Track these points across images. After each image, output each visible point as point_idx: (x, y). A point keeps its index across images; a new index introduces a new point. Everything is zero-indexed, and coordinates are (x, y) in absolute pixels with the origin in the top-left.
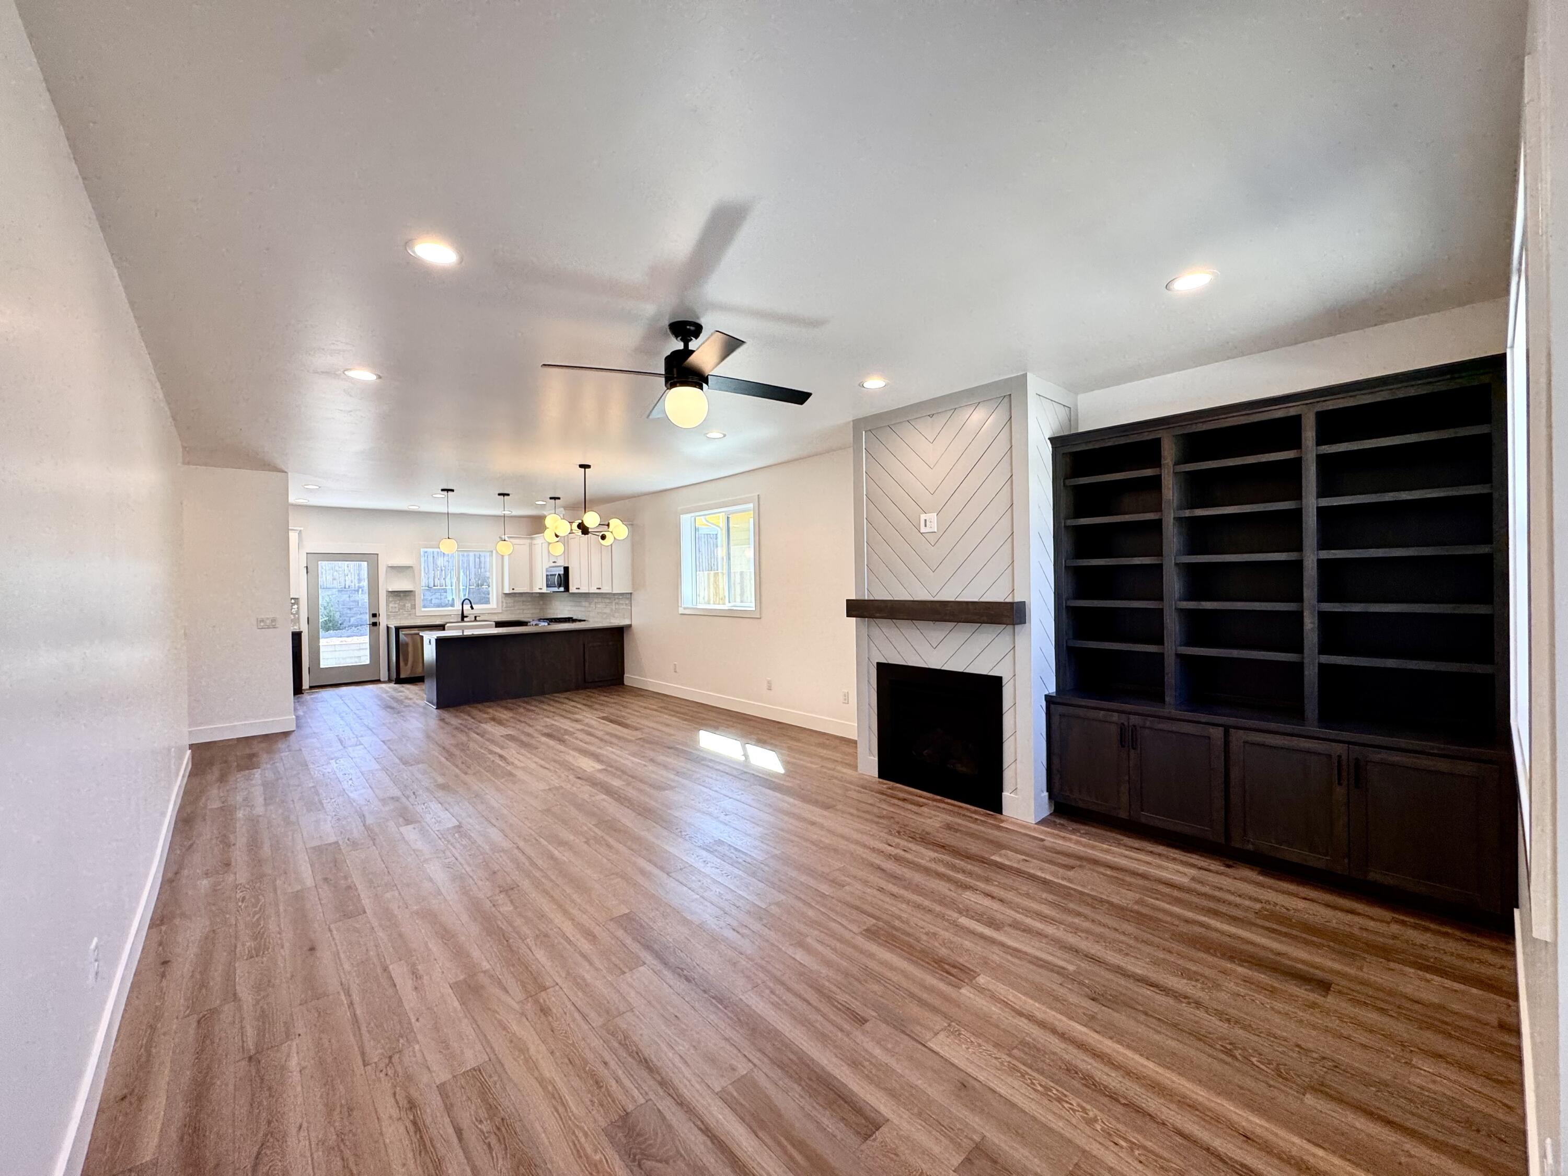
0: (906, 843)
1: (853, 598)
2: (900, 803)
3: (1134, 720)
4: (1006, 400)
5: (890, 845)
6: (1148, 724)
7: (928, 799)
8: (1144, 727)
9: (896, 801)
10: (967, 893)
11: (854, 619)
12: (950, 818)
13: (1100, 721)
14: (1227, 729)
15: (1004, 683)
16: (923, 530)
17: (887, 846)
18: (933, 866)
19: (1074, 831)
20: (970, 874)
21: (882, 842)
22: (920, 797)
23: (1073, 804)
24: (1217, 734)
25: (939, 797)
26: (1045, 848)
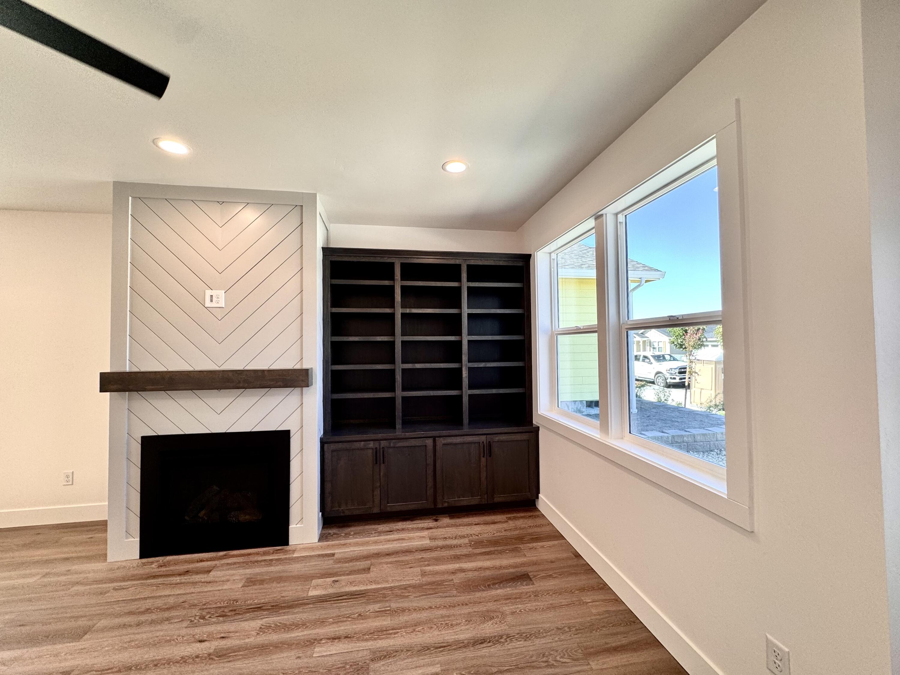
0: (219, 628)
1: (107, 370)
2: (184, 579)
3: (384, 443)
4: (298, 208)
5: (201, 641)
6: (392, 445)
7: (211, 559)
8: (390, 447)
9: (177, 579)
10: (317, 649)
11: (108, 393)
12: (248, 571)
13: (361, 449)
14: (434, 438)
15: (291, 435)
16: (208, 304)
17: (198, 645)
18: (263, 639)
19: (347, 535)
20: (303, 625)
21: (189, 643)
22: (202, 561)
23: (342, 514)
24: (429, 442)
25: (222, 553)
26: (339, 561)
